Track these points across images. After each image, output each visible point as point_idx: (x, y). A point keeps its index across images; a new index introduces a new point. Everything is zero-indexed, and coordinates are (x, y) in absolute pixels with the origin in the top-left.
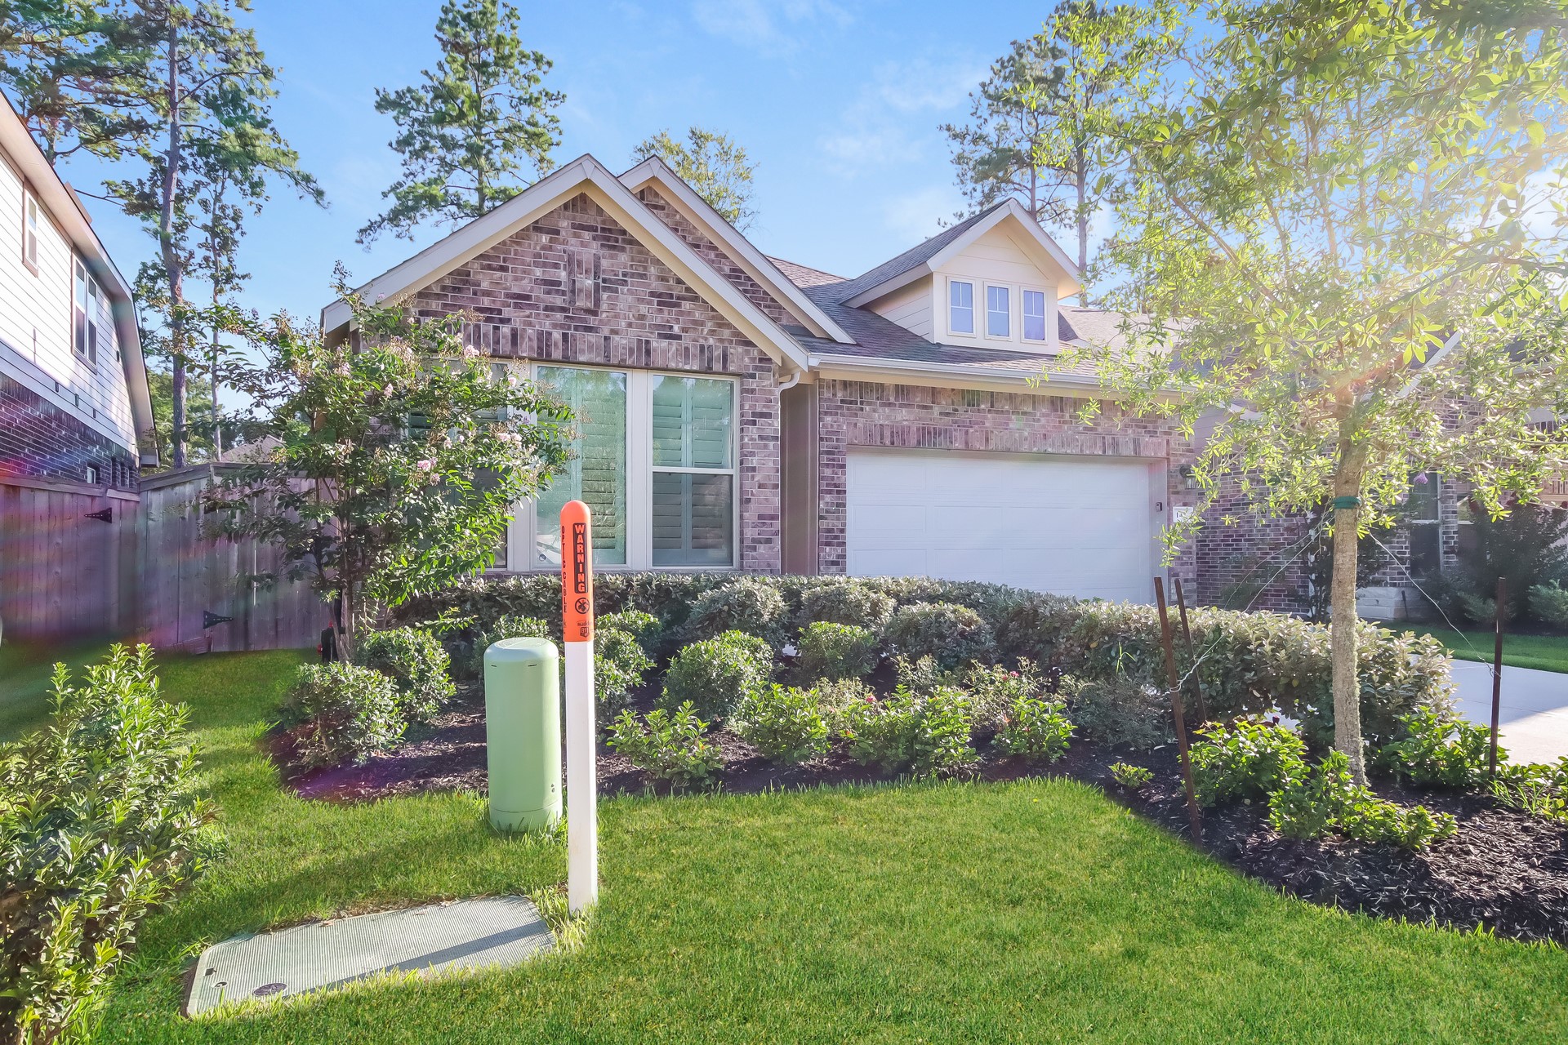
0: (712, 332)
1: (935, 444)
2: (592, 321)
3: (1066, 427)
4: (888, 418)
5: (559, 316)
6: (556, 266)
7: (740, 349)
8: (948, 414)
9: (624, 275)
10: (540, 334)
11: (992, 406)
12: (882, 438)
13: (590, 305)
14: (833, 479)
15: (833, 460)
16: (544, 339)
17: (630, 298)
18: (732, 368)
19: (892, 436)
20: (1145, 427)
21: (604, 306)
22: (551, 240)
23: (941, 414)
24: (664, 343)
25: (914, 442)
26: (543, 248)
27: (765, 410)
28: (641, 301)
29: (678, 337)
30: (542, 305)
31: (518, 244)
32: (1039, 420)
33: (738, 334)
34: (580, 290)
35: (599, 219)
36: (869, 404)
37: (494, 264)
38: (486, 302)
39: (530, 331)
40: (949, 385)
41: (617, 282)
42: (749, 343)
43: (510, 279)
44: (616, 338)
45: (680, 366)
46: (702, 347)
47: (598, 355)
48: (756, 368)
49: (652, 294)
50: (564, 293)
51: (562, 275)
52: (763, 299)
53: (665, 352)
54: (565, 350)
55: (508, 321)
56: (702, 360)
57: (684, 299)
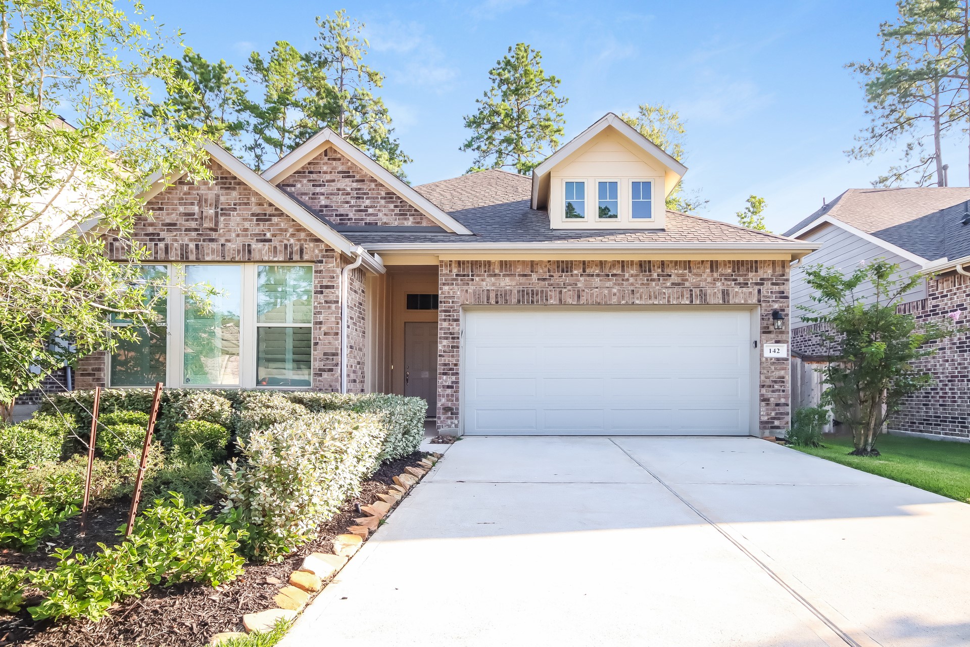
0: (293, 235)
1: (533, 302)
2: (214, 235)
3: (654, 283)
4: (493, 284)
5: (194, 234)
6: (192, 204)
7: (312, 245)
8: (544, 279)
9: (235, 205)
10: (182, 246)
11: (584, 271)
12: (488, 299)
13: (212, 225)
14: (449, 329)
15: (450, 316)
16: (184, 249)
17: (238, 219)
18: (306, 257)
19: (497, 297)
20: (736, 280)
21: (221, 225)
22: (189, 189)
23: (538, 279)
24: (260, 245)
25: (514, 301)
26: (185, 194)
27: (329, 284)
28: (245, 220)
29: (270, 241)
30: (183, 229)
31: (170, 193)
32: (628, 280)
33: (311, 235)
34: (206, 217)
35: (219, 172)
36: (478, 275)
37: (155, 207)
38: (150, 230)
39: (176, 244)
40: (546, 258)
41: (230, 209)
42: (318, 240)
43: (164, 214)
44: (229, 244)
45: (271, 258)
46: (286, 246)
47: (218, 256)
48: (323, 256)
49: (253, 215)
50: (196, 220)
51: (196, 209)
52: (409, 210)
53: (260, 251)
54: (197, 254)
55: (163, 239)
56: (286, 254)
57: (274, 216)
